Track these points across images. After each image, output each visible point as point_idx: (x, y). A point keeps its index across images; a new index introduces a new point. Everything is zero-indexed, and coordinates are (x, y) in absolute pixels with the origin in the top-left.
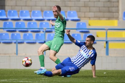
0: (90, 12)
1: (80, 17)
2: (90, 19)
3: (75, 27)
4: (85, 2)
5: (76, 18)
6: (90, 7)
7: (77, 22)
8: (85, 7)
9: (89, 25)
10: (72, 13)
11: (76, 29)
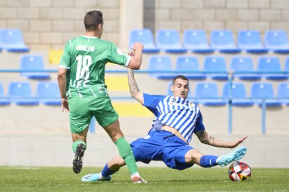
0: (52, 31)
1: (28, 44)
2: (52, 48)
3: (18, 67)
4: (40, 8)
5: (21, 46)
6: (52, 20)
7: (21, 56)
8: (40, 19)
9: (50, 62)
10: (10, 33)
11: (20, 72)
